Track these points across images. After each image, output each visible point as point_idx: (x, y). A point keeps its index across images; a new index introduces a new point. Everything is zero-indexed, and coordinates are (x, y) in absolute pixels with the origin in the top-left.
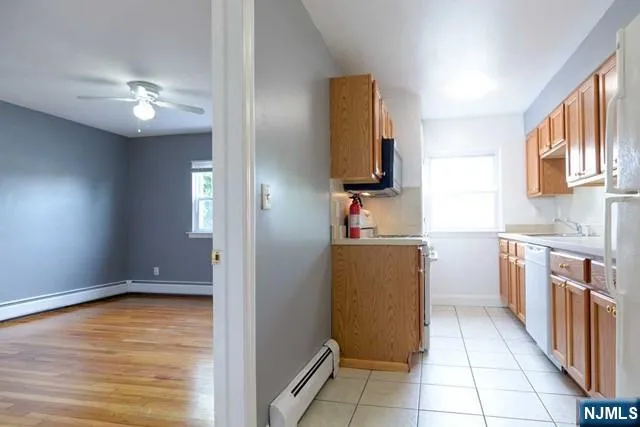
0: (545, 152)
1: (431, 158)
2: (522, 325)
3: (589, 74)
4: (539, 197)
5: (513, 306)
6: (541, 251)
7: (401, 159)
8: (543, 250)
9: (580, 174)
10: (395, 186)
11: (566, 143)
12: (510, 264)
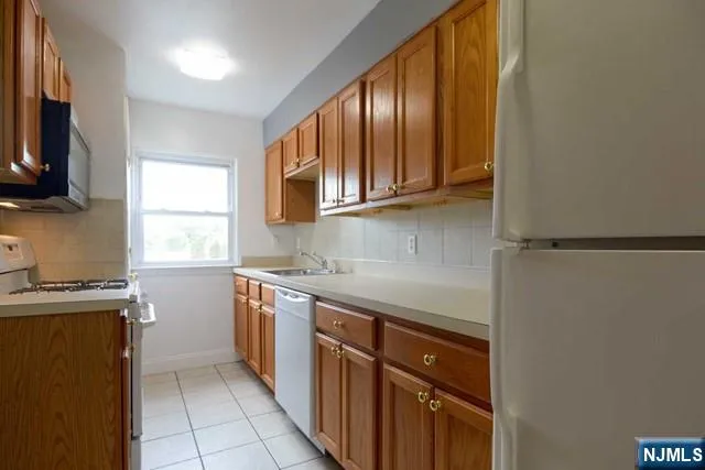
0: (291, 171)
1: (141, 158)
2: (271, 392)
3: (353, 78)
4: (283, 224)
5: (255, 364)
6: (300, 300)
7: (86, 148)
8: (304, 299)
9: (338, 201)
10: (73, 193)
11: (320, 161)
12: (249, 309)
